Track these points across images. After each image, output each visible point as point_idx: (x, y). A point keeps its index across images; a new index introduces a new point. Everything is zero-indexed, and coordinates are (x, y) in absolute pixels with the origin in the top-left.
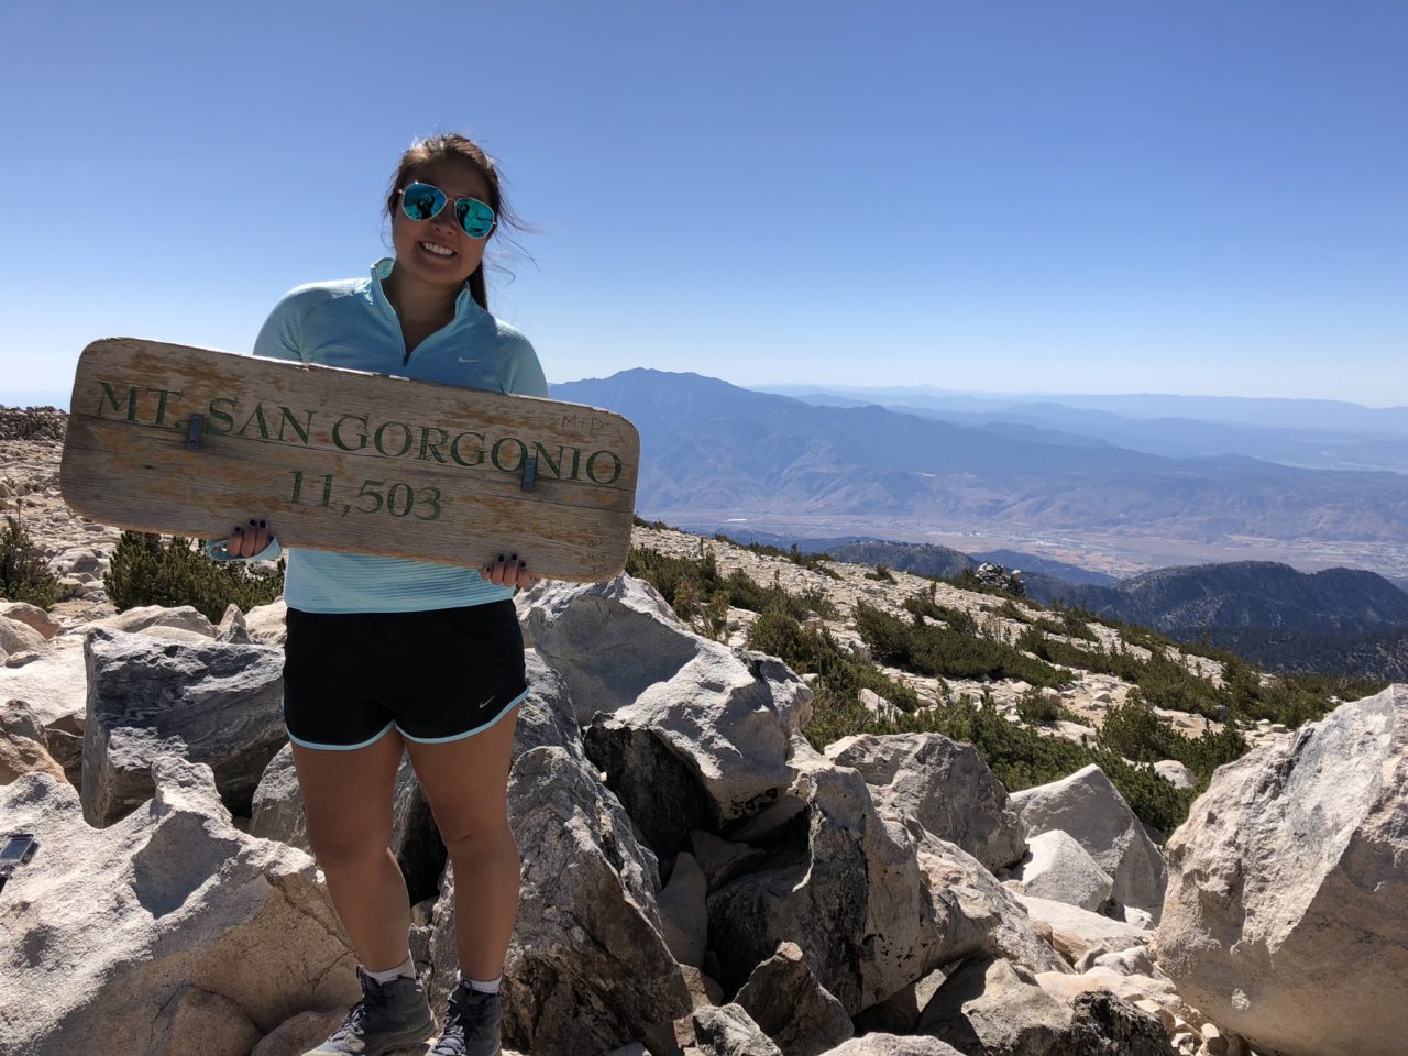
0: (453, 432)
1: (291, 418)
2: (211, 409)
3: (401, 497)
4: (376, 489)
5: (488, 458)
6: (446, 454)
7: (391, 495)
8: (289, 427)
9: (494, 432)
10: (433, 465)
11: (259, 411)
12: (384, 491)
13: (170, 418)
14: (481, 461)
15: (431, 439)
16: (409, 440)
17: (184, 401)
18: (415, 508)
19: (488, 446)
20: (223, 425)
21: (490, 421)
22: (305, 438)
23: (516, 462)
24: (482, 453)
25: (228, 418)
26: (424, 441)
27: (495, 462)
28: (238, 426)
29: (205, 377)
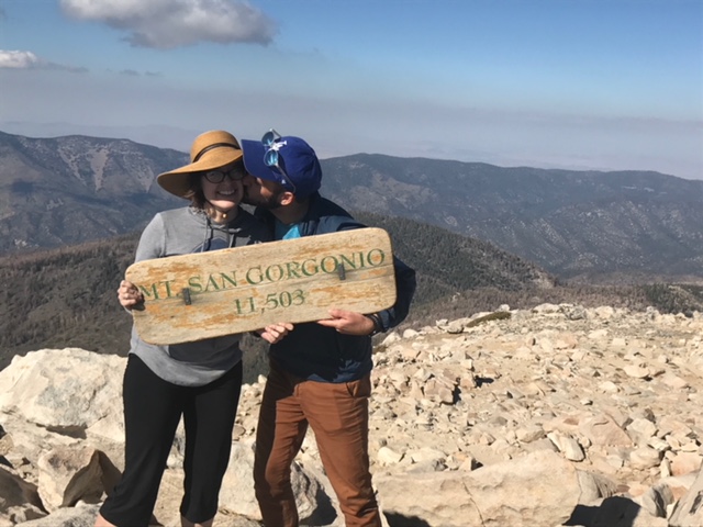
0: (301, 262)
1: (226, 277)
2: (190, 283)
4: (273, 297)
5: (320, 269)
6: (300, 273)
7: (281, 299)
8: (227, 282)
9: (319, 257)
10: (297, 280)
11: (211, 278)
12: (277, 297)
13: (173, 293)
14: (317, 271)
15: (292, 268)
16: (282, 272)
17: (177, 284)
18: (293, 301)
19: (318, 263)
20: (196, 289)
21: (317, 251)
22: (235, 284)
23: (334, 267)
24: (316, 268)
25: (199, 286)
26: (289, 270)
27: (324, 270)
28: (204, 287)
29: (182, 270)
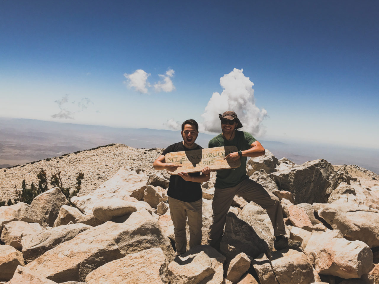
0: (212, 154)
2: (182, 158)
3: (208, 162)
5: (218, 155)
6: (212, 156)
7: (207, 163)
8: (192, 158)
9: (217, 152)
10: (211, 158)
12: (206, 162)
13: (177, 160)
14: (217, 156)
15: (210, 155)
16: (207, 156)
17: (178, 158)
18: (211, 163)
19: (217, 154)
20: (183, 160)
21: (217, 151)
22: (194, 159)
23: (221, 155)
24: (217, 155)
25: (184, 158)
26: (209, 155)
27: (219, 155)
28: (186, 159)
29: (180, 155)
